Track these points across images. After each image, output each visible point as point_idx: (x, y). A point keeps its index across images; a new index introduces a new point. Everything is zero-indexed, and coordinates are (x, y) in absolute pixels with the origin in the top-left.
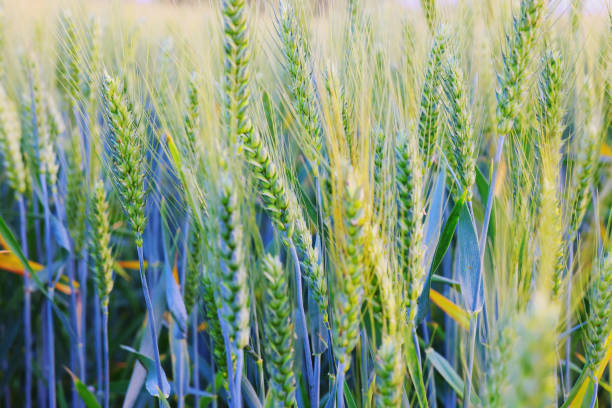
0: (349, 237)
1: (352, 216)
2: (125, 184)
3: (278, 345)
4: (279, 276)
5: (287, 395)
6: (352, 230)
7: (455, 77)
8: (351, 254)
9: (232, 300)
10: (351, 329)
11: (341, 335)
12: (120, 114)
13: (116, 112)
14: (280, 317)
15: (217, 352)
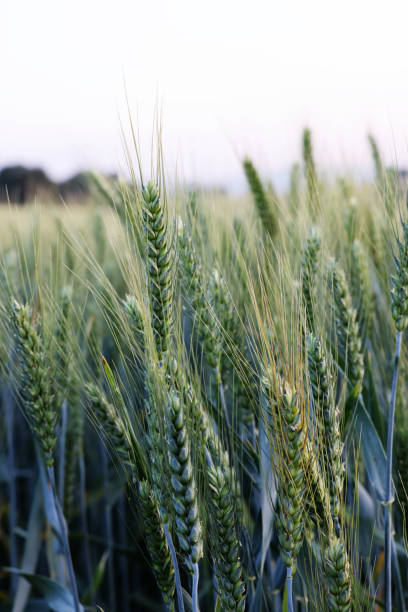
0: (289, 443)
1: (290, 422)
2: (36, 406)
3: (226, 554)
4: (222, 485)
5: (237, 603)
6: (291, 435)
7: (338, 278)
8: (292, 459)
9: (186, 514)
10: (296, 532)
11: (288, 538)
12: (30, 339)
13: (26, 337)
14: (226, 526)
15: (156, 567)
